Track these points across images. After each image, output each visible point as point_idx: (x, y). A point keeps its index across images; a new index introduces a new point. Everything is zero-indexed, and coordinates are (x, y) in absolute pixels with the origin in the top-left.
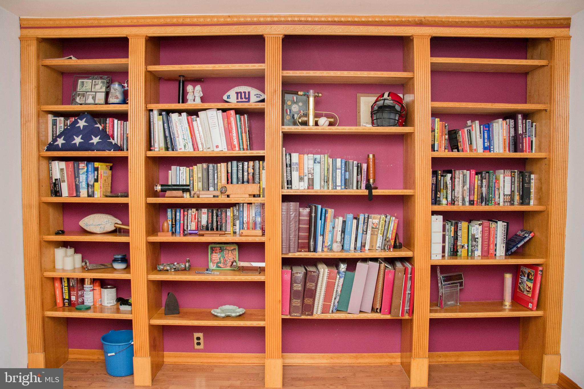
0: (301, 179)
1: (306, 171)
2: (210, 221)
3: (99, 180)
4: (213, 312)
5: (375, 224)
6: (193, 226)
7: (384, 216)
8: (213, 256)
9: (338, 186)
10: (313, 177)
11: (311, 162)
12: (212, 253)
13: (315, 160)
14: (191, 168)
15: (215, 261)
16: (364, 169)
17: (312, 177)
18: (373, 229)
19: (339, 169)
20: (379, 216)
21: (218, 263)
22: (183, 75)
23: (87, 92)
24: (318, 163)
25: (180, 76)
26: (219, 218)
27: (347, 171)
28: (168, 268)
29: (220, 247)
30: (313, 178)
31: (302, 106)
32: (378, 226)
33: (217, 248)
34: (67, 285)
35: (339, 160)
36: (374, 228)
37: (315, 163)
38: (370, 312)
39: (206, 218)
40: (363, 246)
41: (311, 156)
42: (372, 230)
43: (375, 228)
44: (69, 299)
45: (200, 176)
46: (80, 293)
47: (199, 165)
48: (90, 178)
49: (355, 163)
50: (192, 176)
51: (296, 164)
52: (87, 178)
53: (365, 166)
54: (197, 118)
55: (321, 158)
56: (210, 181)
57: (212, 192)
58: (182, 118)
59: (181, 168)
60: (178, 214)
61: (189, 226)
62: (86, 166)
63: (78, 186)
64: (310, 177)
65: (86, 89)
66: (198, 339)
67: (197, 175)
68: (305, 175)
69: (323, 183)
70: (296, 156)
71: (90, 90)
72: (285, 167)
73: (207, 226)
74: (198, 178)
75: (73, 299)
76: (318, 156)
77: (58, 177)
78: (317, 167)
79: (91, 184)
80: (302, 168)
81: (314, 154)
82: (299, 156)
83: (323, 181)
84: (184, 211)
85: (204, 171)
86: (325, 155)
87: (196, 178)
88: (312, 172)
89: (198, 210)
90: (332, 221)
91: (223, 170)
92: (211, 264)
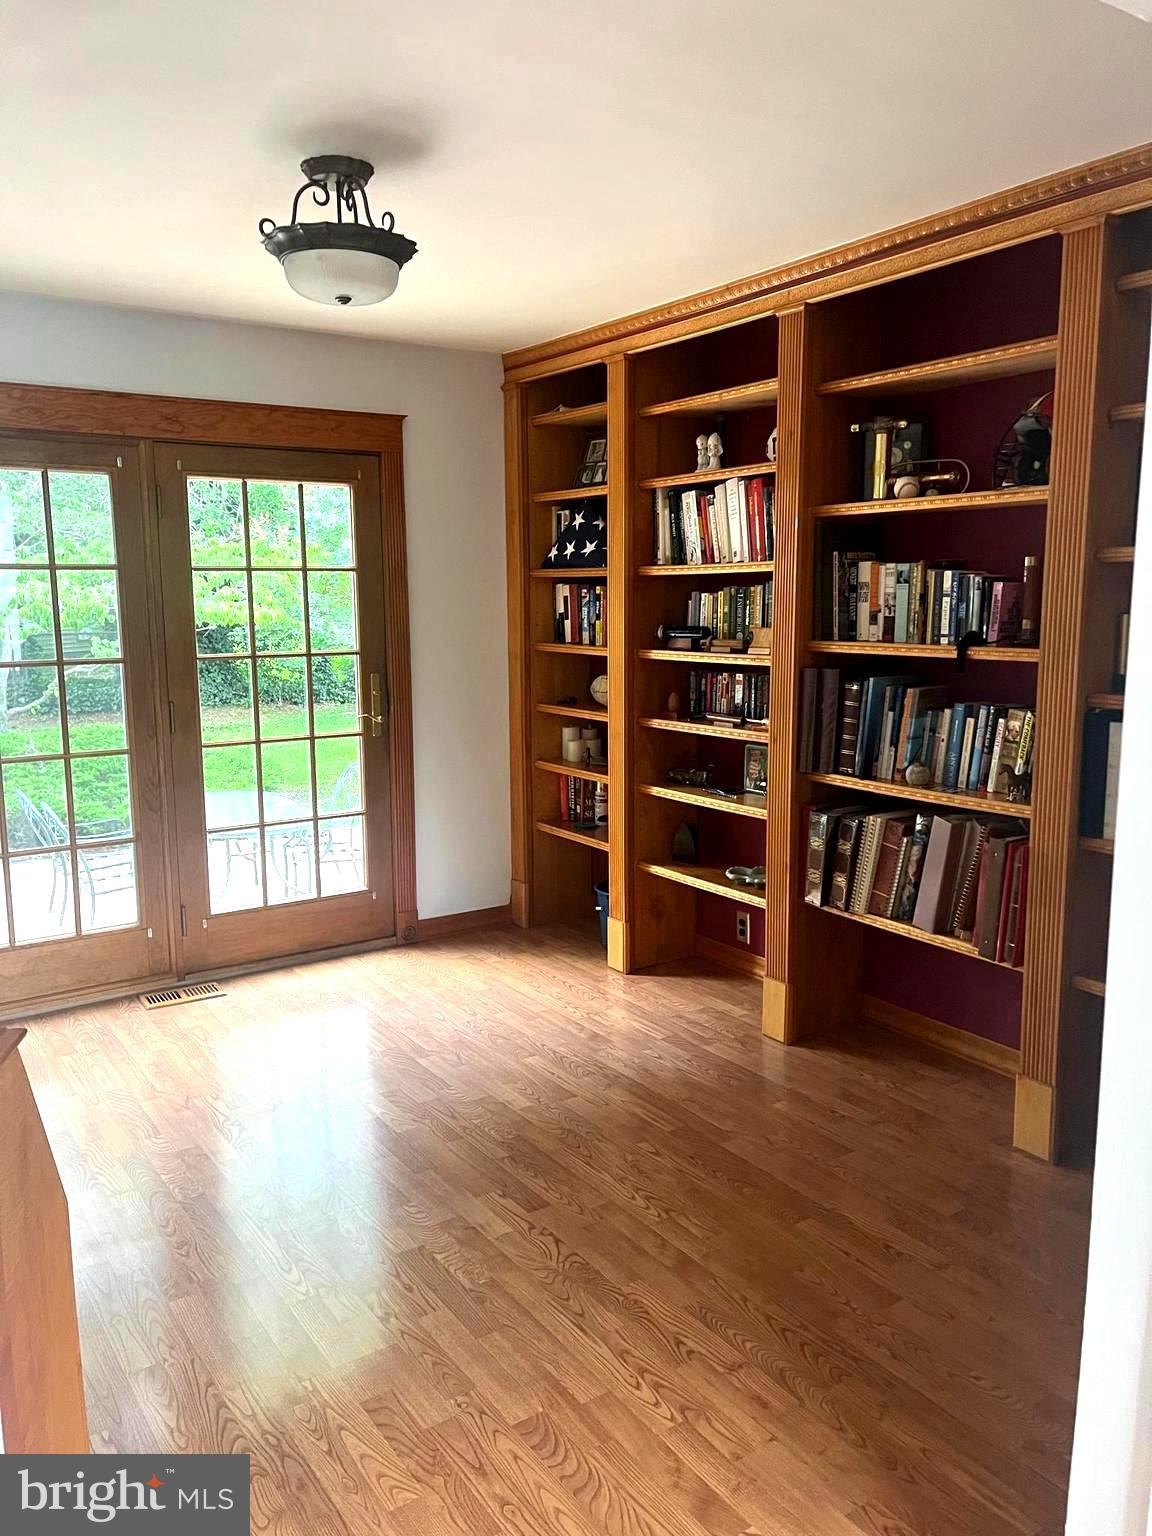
0: (873, 619)
1: (881, 602)
2: (746, 699)
3: (602, 616)
4: (728, 874)
5: (1014, 732)
7: (1029, 715)
8: (751, 767)
9: (944, 636)
10: (892, 615)
11: (892, 580)
12: (750, 760)
13: (900, 574)
14: (715, 595)
15: (752, 779)
16: (996, 596)
17: (890, 613)
18: (1007, 744)
19: (947, 595)
20: (1022, 714)
21: (756, 780)
23: (597, 462)
24: (906, 581)
26: (759, 692)
27: (962, 601)
29: (761, 751)
30: (894, 618)
32: (1018, 737)
33: (756, 752)
35: (948, 574)
36: (1009, 741)
37: (898, 582)
39: (742, 693)
40: (983, 781)
41: (891, 565)
42: (1004, 745)
43: (1012, 742)
44: (575, 810)
45: (726, 610)
46: (589, 803)
47: (727, 589)
48: (591, 614)
49: (975, 580)
50: (715, 611)
51: (866, 584)
52: (589, 612)
53: (999, 587)
54: (714, 497)
55: (910, 571)
56: (739, 620)
57: (733, 643)
58: (689, 499)
59: (703, 595)
60: (703, 681)
61: (718, 706)
62: (589, 591)
63: (581, 625)
64: (887, 615)
65: (597, 457)
66: (743, 923)
67: (723, 609)
68: (880, 611)
69: (911, 629)
70: (865, 569)
71: (600, 459)
72: (836, 593)
73: (743, 705)
74: (725, 614)
75: (578, 811)
76: (904, 567)
77: (562, 610)
78: (903, 591)
79: (592, 622)
80: (876, 595)
81: (897, 561)
82: (872, 568)
83: (912, 623)
84: (712, 677)
85: (732, 601)
86: (921, 562)
87: (720, 615)
88: (891, 602)
89: (731, 676)
90: (914, 714)
91: (759, 600)
92: (747, 782)
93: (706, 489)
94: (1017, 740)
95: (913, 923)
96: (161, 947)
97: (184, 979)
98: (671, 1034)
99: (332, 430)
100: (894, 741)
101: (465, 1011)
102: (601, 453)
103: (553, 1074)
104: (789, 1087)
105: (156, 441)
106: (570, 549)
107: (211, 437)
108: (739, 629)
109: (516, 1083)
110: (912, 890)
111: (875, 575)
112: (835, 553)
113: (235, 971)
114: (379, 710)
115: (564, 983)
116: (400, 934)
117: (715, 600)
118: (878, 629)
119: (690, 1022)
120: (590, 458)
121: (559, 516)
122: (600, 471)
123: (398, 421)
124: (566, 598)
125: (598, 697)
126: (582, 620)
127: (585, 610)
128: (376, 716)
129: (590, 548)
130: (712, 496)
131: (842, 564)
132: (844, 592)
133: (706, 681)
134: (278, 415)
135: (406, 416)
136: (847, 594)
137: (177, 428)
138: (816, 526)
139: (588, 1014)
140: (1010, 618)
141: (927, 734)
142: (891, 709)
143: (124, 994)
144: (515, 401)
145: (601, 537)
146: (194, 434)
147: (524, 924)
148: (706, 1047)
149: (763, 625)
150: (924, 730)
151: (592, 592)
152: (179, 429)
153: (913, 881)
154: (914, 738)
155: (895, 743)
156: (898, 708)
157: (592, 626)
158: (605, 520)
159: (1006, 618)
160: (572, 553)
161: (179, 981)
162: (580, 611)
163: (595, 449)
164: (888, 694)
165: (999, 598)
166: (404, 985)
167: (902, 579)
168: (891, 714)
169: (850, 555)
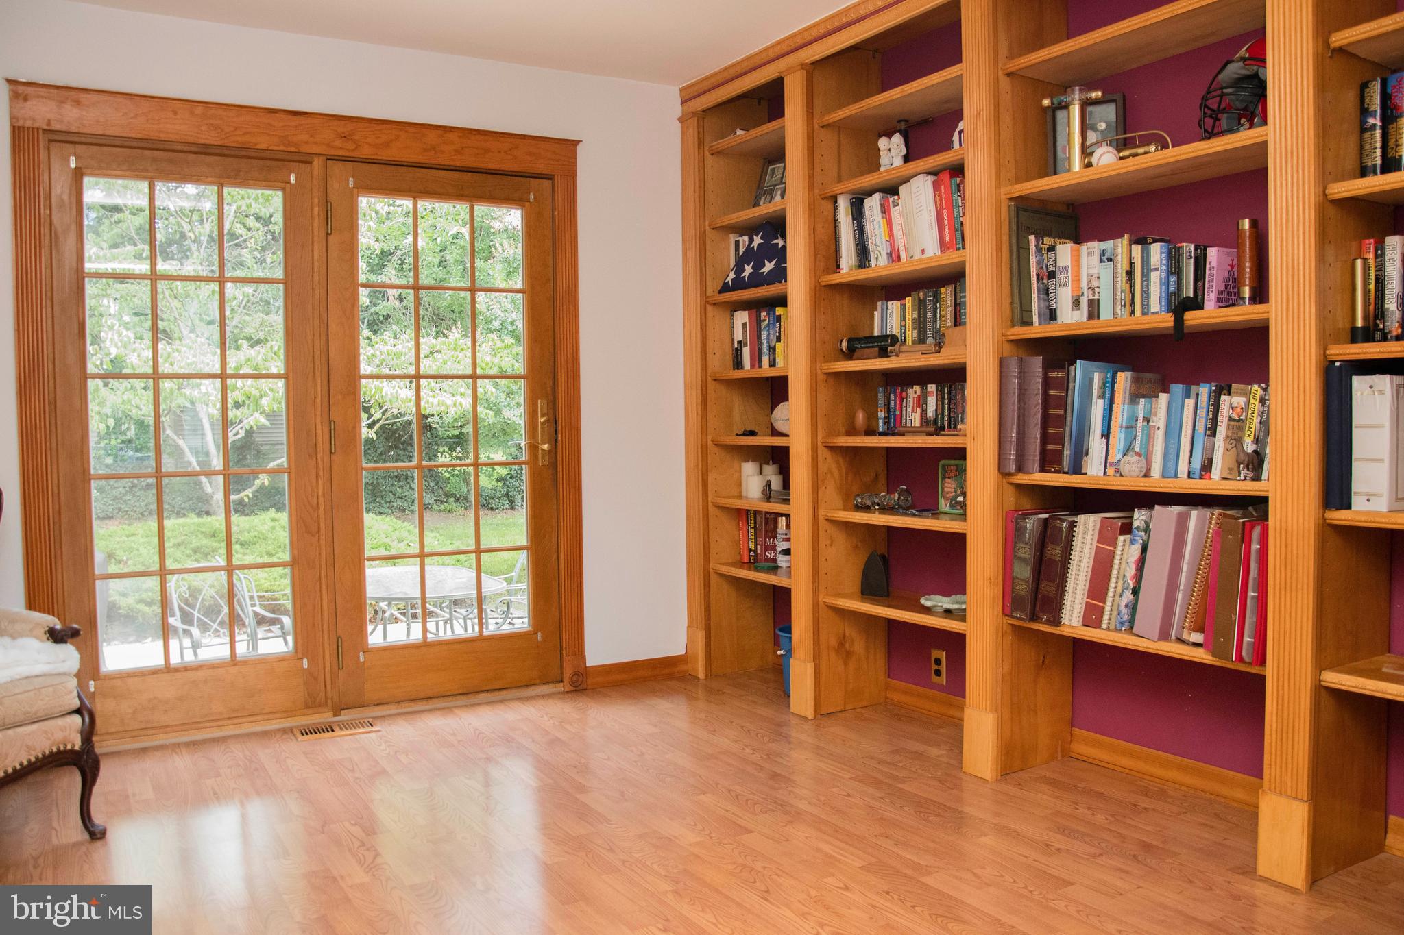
0: (1076, 304)
1: (1084, 285)
2: (939, 411)
3: (782, 337)
4: (923, 601)
5: (1239, 410)
6: (916, 419)
7: (1255, 388)
8: (946, 484)
9: (1155, 304)
10: (1096, 296)
11: (1094, 260)
12: (944, 478)
13: (1103, 253)
14: (903, 302)
15: (948, 496)
16: (1210, 263)
17: (1094, 295)
18: (1232, 423)
19: (1156, 270)
20: (1247, 387)
21: (953, 496)
22: (906, 118)
23: (776, 185)
24: (1110, 260)
25: (899, 121)
26: (952, 402)
27: (1174, 274)
28: (868, 503)
29: (957, 466)
30: (1098, 298)
31: (1105, 130)
32: (1244, 414)
33: (952, 467)
34: (753, 526)
35: (1156, 247)
36: (1234, 420)
37: (1101, 261)
38: (1156, 638)
39: (935, 405)
40: (1207, 467)
41: (1094, 244)
42: (1229, 425)
43: (1238, 421)
44: (755, 551)
45: (915, 315)
46: (769, 542)
47: (914, 294)
48: (771, 335)
49: (1188, 248)
50: (904, 318)
51: (1066, 268)
52: (768, 336)
53: (1212, 254)
54: (899, 198)
55: (1115, 248)
56: (929, 325)
57: (923, 347)
58: (873, 204)
59: (890, 303)
60: (892, 397)
61: (908, 421)
62: (768, 314)
63: (760, 351)
64: (1091, 297)
65: (775, 181)
66: (938, 661)
67: (911, 315)
68: (1083, 294)
69: (1118, 310)
70: (1065, 251)
71: (779, 182)
72: (1034, 279)
73: (936, 419)
74: (913, 320)
75: (759, 551)
76: (1107, 245)
77: (740, 338)
78: (1106, 270)
79: (772, 345)
80: (1077, 278)
81: (1101, 239)
82: (1072, 250)
83: (1118, 303)
84: (902, 391)
85: (921, 305)
86: (1126, 236)
87: (909, 322)
88: (1095, 283)
89: (922, 388)
90: (1127, 402)
91: (949, 300)
92: (942, 501)
93: (891, 190)
94: (1243, 417)
95: (1134, 632)
96: (316, 679)
97: (339, 715)
98: (860, 773)
99: (505, 152)
100: (1106, 433)
101: (632, 751)
102: (780, 176)
103: (727, 811)
104: (995, 822)
105: (330, 158)
106: (748, 269)
107: (385, 155)
108: (929, 333)
109: (684, 819)
110: (1131, 596)
111: (1076, 258)
112: (1032, 238)
113: (393, 709)
114: (546, 437)
115: (742, 727)
116: (567, 679)
117: (903, 307)
118: (1082, 314)
119: (881, 762)
120: (768, 181)
121: (737, 243)
122: (779, 193)
123: (571, 146)
124: (744, 325)
125: (780, 426)
126: (761, 344)
127: (764, 334)
128: (543, 443)
129: (769, 266)
130: (896, 197)
131: (1039, 249)
132: (1043, 279)
133: (895, 398)
134: (452, 136)
135: (579, 142)
136: (1045, 281)
137: (350, 146)
138: (1009, 206)
139: (768, 755)
140: (1227, 287)
141: (1140, 424)
142: (1099, 397)
143: (277, 726)
144: (691, 130)
145: (781, 254)
146: (366, 152)
147: (701, 674)
148: (900, 786)
149: (955, 325)
150: (1137, 420)
151: (771, 314)
152: (353, 147)
153: (1132, 586)
154: (1127, 427)
155: (1106, 435)
156: (1108, 395)
157: (773, 350)
158: (784, 237)
159: (1222, 288)
160: (750, 274)
161: (335, 716)
162: (759, 335)
163: (773, 173)
164: (1096, 381)
165: (1214, 264)
166: (568, 727)
167: (1105, 259)
168: (1101, 402)
169: (1047, 240)
